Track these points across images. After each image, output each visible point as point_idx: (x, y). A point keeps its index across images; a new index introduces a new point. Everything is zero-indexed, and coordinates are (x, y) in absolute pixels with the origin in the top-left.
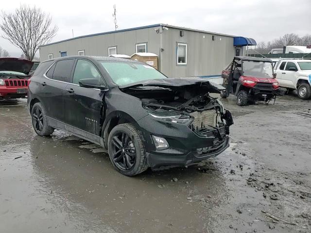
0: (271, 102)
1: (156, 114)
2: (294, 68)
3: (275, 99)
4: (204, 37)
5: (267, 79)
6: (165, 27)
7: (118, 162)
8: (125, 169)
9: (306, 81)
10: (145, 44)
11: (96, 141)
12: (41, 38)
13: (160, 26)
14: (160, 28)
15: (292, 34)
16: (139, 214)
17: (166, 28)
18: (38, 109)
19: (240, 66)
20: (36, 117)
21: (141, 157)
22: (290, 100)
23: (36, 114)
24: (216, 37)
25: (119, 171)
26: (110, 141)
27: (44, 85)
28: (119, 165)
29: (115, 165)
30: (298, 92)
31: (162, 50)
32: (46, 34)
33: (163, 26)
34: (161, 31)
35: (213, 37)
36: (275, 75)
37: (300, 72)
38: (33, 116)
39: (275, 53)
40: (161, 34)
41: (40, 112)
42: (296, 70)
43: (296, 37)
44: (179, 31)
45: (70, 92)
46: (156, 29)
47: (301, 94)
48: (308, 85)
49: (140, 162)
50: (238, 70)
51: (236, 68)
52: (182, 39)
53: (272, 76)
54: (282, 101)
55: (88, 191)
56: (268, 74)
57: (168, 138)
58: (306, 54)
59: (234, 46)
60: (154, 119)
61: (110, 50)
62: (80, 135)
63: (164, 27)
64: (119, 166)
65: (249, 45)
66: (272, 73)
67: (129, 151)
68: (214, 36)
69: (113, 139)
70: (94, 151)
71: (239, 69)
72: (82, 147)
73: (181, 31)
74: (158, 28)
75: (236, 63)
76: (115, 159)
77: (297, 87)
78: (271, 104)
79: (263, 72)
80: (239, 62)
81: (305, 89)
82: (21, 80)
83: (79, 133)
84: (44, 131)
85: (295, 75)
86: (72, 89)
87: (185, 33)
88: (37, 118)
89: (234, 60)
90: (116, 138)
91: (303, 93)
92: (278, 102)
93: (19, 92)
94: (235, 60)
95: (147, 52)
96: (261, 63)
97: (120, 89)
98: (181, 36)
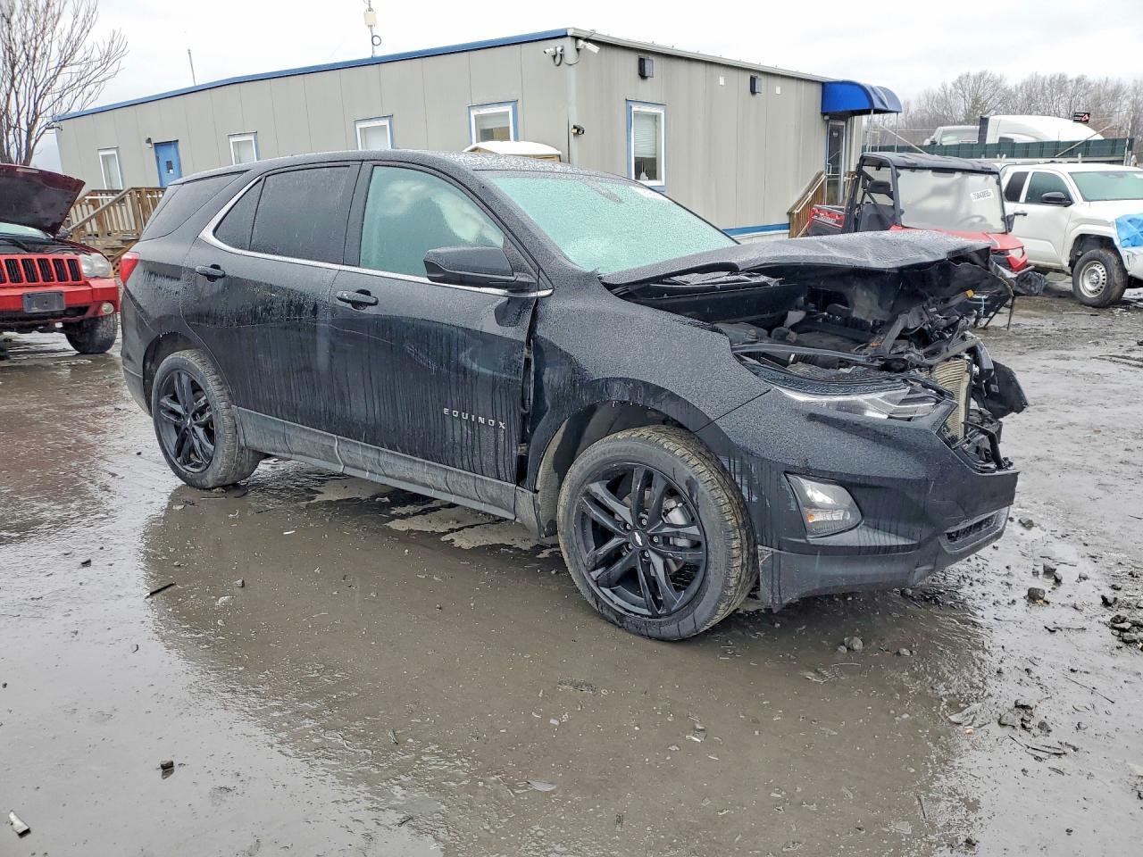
0: (999, 320)
1: (800, 384)
2: (1061, 195)
3: (1011, 307)
4: (722, 81)
5: (986, 235)
6: (587, 40)
7: (609, 587)
8: (645, 612)
9: (1106, 242)
10: (509, 109)
11: (494, 502)
12: (58, 86)
13: (566, 36)
14: (568, 44)
15: (982, 75)
16: (814, 807)
17: (590, 46)
18: (184, 378)
19: (883, 188)
20: (173, 412)
21: (729, 567)
22: (1050, 309)
23: (175, 399)
24: (762, 83)
25: (619, 620)
26: (571, 502)
27: (212, 278)
28: (617, 599)
29: (597, 600)
30: (1075, 283)
31: (579, 131)
32: (75, 69)
33: (577, 38)
34: (570, 55)
35: (753, 80)
36: (1008, 221)
37: (1080, 208)
38: (160, 406)
39: (949, 140)
40: (572, 70)
41: (196, 388)
42: (1066, 201)
43: (996, 85)
44: (632, 60)
45: (356, 304)
46: (550, 50)
47: (1087, 287)
48: (1111, 254)
49: (726, 586)
50: (875, 206)
51: (867, 199)
52: (646, 90)
53: (1000, 226)
54: (1029, 316)
55: (546, 717)
56: (983, 219)
57: (853, 485)
58: (1072, 143)
59: (824, 114)
60: (796, 409)
61: (363, 130)
62: (412, 481)
63: (581, 43)
64: (616, 601)
65: (878, 111)
66: (1000, 215)
67: (666, 539)
68: (755, 77)
69: (588, 494)
70: (464, 541)
71: (882, 199)
72: (397, 525)
73: (644, 58)
74: (558, 44)
75: (868, 178)
76: (594, 574)
77: (1072, 264)
78: (996, 328)
79: (963, 211)
80: (883, 175)
81: (1100, 270)
82: (35, 257)
83: (408, 475)
84: (219, 468)
85: (1064, 220)
86: (367, 293)
87: (654, 66)
88: (178, 415)
89: (860, 167)
90: (598, 489)
91: (1092, 283)
92: (1023, 321)
93: (30, 306)
94: (865, 169)
95: (516, 139)
96: (958, 175)
97: (610, 287)
98: (643, 76)
